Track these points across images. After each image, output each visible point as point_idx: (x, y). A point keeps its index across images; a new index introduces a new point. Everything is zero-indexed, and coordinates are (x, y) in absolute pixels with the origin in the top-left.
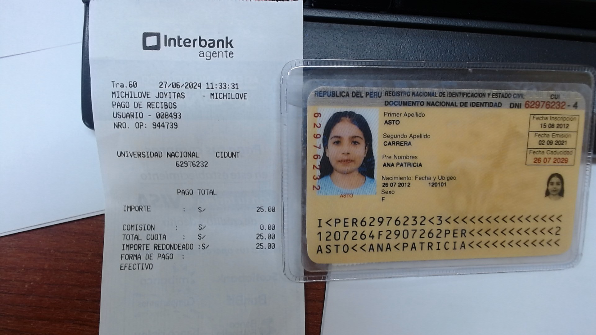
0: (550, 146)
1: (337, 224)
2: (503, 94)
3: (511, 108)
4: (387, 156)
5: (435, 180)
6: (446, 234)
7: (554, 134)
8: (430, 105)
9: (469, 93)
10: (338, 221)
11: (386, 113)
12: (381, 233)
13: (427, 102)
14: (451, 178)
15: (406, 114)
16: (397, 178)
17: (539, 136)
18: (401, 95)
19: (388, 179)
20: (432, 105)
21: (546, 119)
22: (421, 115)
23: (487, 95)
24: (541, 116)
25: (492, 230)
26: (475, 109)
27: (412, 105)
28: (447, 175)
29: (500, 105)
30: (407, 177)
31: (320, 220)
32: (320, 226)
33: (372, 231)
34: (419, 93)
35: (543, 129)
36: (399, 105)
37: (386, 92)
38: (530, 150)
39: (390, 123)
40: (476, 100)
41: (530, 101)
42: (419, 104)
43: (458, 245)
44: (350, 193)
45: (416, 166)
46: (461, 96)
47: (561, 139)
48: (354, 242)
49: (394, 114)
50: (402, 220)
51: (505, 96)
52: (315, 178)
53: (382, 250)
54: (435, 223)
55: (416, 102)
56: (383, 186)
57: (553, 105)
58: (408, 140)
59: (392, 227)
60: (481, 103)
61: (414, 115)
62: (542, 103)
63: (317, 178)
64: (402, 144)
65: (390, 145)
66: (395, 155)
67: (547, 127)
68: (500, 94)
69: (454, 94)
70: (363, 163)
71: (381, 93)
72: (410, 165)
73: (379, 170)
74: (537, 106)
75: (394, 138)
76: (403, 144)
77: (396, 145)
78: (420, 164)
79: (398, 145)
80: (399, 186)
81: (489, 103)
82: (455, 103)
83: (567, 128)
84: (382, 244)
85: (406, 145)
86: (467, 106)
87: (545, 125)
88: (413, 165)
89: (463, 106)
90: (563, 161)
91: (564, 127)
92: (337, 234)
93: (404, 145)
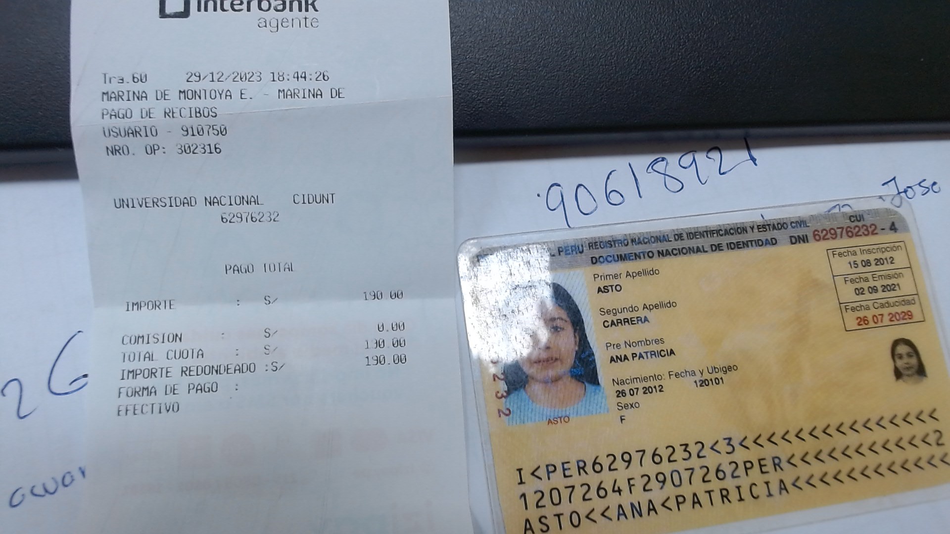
0: (874, 296)
1: (551, 475)
2: (774, 225)
3: (792, 243)
4: (614, 345)
5: (702, 374)
6: (746, 469)
7: (874, 276)
8: (663, 255)
9: (721, 230)
10: (551, 469)
11: (596, 276)
12: (632, 482)
13: (659, 252)
14: (730, 368)
15: (628, 274)
16: (638, 379)
17: (852, 281)
18: (613, 246)
19: (623, 382)
20: (666, 255)
21: (855, 254)
22: (654, 272)
23: (749, 229)
24: (845, 250)
25: (826, 451)
26: (736, 253)
27: (636, 259)
28: (720, 363)
29: (774, 242)
30: (655, 375)
31: (520, 470)
32: (521, 483)
33: (615, 481)
34: (641, 239)
35: (854, 270)
36: (615, 261)
37: (589, 244)
38: (844, 307)
39: (606, 291)
40: (734, 239)
41: (820, 230)
42: (646, 255)
43: (775, 487)
44: (564, 414)
45: (665, 355)
46: (709, 236)
47: (890, 282)
48: (588, 506)
49: (609, 276)
50: (664, 454)
51: (778, 227)
52: (499, 395)
53: (641, 515)
54: (724, 453)
55: (639, 253)
56: (618, 396)
57: (858, 232)
58: (642, 314)
59: (651, 469)
60: (743, 242)
61: (641, 273)
62: (839, 231)
63: (502, 396)
64: (633, 322)
65: (613, 326)
66: (627, 341)
67: (860, 265)
68: (770, 225)
69: (697, 234)
70: (575, 362)
71: (582, 246)
72: (655, 354)
73: (605, 371)
74: (834, 236)
75: (618, 313)
76: (636, 322)
77: (625, 325)
78: (671, 350)
79: (627, 324)
80: (645, 393)
81: (757, 241)
82: (703, 246)
83: (892, 263)
84: (639, 503)
85: (640, 322)
86: (722, 250)
87: (856, 262)
88: (660, 354)
89: (716, 250)
90: (904, 316)
91: (888, 263)
92: (555, 493)
93: (638, 323)
